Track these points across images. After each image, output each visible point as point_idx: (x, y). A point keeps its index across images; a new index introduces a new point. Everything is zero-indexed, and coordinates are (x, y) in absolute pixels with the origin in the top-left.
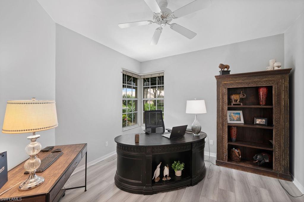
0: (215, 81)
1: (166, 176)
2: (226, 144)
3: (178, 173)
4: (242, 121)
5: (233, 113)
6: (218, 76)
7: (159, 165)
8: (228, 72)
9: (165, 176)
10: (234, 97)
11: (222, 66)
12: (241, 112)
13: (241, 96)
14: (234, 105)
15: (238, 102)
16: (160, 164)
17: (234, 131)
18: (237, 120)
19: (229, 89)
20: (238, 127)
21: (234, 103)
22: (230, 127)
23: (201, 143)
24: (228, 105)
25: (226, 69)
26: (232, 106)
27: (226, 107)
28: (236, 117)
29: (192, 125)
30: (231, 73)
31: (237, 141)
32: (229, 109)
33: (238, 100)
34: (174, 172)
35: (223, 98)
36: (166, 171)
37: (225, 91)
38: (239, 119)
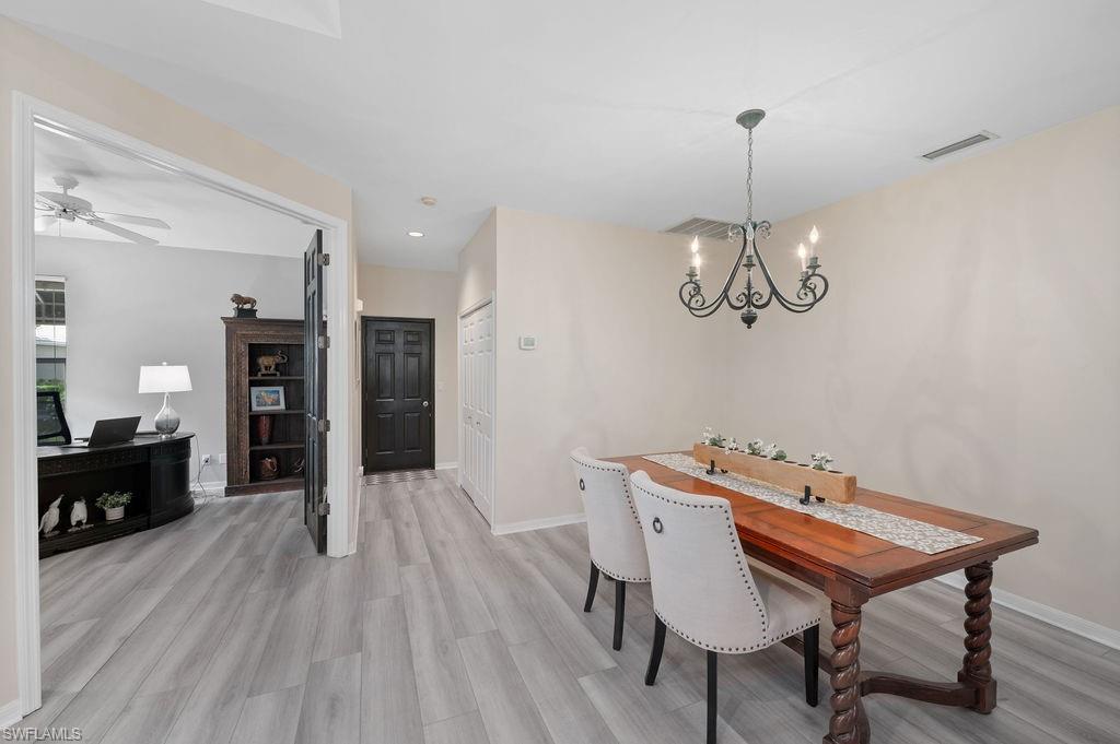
0: (223, 327)
1: (79, 523)
2: (246, 450)
3: (115, 514)
4: (282, 406)
5: (266, 392)
6: (227, 318)
7: (58, 502)
8: (252, 312)
9: (74, 523)
10: (264, 361)
11: (238, 299)
12: (281, 389)
13: (278, 359)
14: (263, 375)
15: (272, 370)
16: (60, 499)
17: (265, 424)
18: (272, 405)
19: (251, 346)
20: (273, 416)
21: (264, 371)
22: (255, 419)
23: (180, 448)
24: (250, 375)
25: (247, 306)
26: (259, 377)
27: (245, 380)
28: (269, 398)
29: (157, 418)
30: (259, 315)
31: (271, 442)
32: (252, 384)
33: (273, 367)
34: (103, 513)
35: (239, 363)
36: (79, 512)
37: (244, 349)
38: (277, 403)
